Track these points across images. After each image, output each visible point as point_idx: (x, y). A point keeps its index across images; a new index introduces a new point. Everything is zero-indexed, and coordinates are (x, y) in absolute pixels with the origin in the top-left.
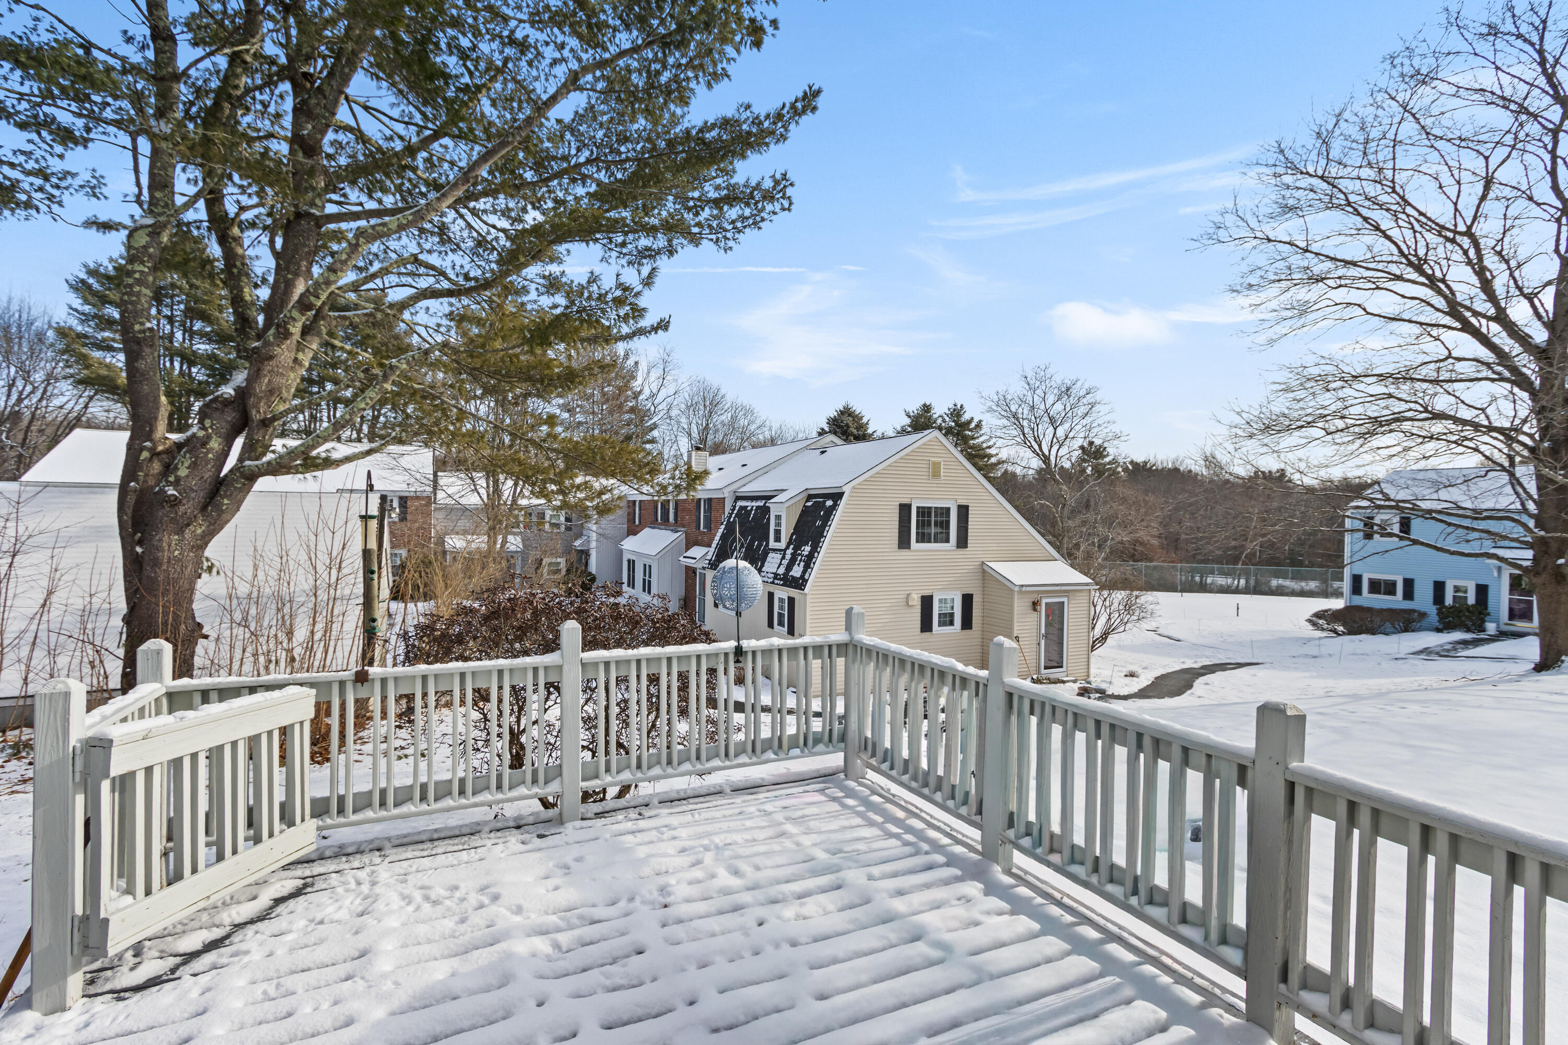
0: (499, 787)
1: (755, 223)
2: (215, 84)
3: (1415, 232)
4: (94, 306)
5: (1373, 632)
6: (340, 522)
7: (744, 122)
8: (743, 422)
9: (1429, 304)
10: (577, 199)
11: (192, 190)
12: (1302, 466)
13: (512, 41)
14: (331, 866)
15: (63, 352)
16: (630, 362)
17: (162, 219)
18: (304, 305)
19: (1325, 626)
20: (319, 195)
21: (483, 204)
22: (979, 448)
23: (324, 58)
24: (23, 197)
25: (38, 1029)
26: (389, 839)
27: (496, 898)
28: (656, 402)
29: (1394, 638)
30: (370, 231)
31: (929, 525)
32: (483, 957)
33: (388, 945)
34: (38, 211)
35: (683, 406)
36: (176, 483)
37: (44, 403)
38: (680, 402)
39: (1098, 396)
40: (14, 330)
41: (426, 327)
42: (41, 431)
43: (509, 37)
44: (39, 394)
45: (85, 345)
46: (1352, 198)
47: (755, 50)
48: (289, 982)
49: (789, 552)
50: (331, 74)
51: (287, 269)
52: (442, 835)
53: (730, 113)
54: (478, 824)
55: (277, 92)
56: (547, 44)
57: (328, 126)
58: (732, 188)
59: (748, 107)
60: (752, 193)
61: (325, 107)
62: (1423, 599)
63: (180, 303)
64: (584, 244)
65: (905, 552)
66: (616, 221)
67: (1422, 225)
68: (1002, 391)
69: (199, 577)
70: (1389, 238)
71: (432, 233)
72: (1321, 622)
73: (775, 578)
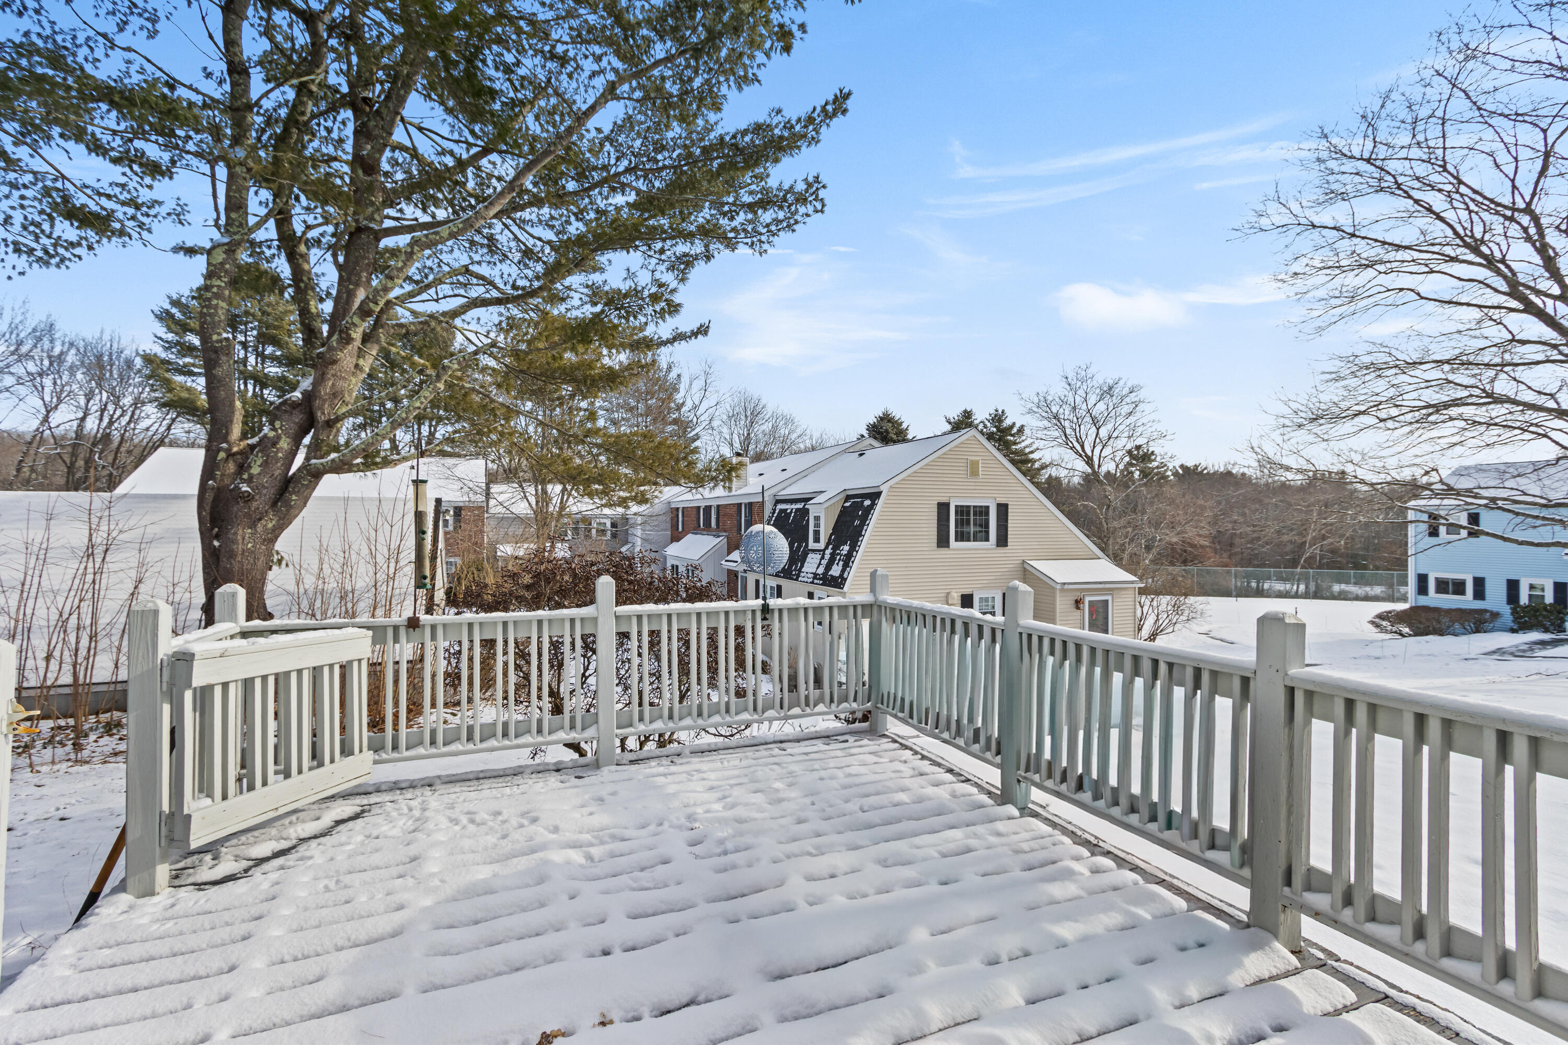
0: (540, 731)
1: (789, 226)
2: (283, 112)
3: (1470, 212)
4: (176, 334)
5: (1441, 633)
6: (398, 516)
7: (777, 126)
8: (783, 431)
9: (1488, 286)
10: (618, 209)
11: (263, 211)
12: (1357, 458)
13: (553, 56)
14: (385, 797)
15: (149, 377)
16: (673, 375)
17: (237, 237)
18: (364, 312)
19: (1389, 628)
20: (378, 210)
21: (528, 214)
22: (1021, 453)
23: (382, 83)
24: (117, 226)
25: (131, 907)
26: (439, 777)
27: (534, 820)
28: (698, 413)
29: (1464, 639)
30: (424, 239)
31: (968, 523)
32: (522, 863)
33: (436, 853)
34: (130, 238)
35: (725, 417)
36: (249, 481)
37: (132, 425)
38: (722, 413)
39: (1142, 394)
40: (106, 358)
41: (476, 333)
42: (129, 452)
43: (550, 52)
44: (127, 418)
45: (168, 370)
46: (1401, 179)
47: (785, 54)
48: (347, 879)
49: (828, 551)
50: (388, 97)
51: (349, 280)
52: (488, 775)
53: (762, 118)
54: (520, 767)
55: (339, 118)
56: (586, 57)
57: (385, 146)
58: (766, 191)
59: (779, 111)
60: (785, 196)
61: (383, 128)
62: (1496, 598)
63: (252, 329)
64: (625, 252)
65: (944, 551)
66: (654, 228)
67: (1477, 204)
68: (1042, 390)
69: (270, 569)
70: (1442, 220)
71: (482, 245)
72: (1384, 623)
73: (815, 578)
